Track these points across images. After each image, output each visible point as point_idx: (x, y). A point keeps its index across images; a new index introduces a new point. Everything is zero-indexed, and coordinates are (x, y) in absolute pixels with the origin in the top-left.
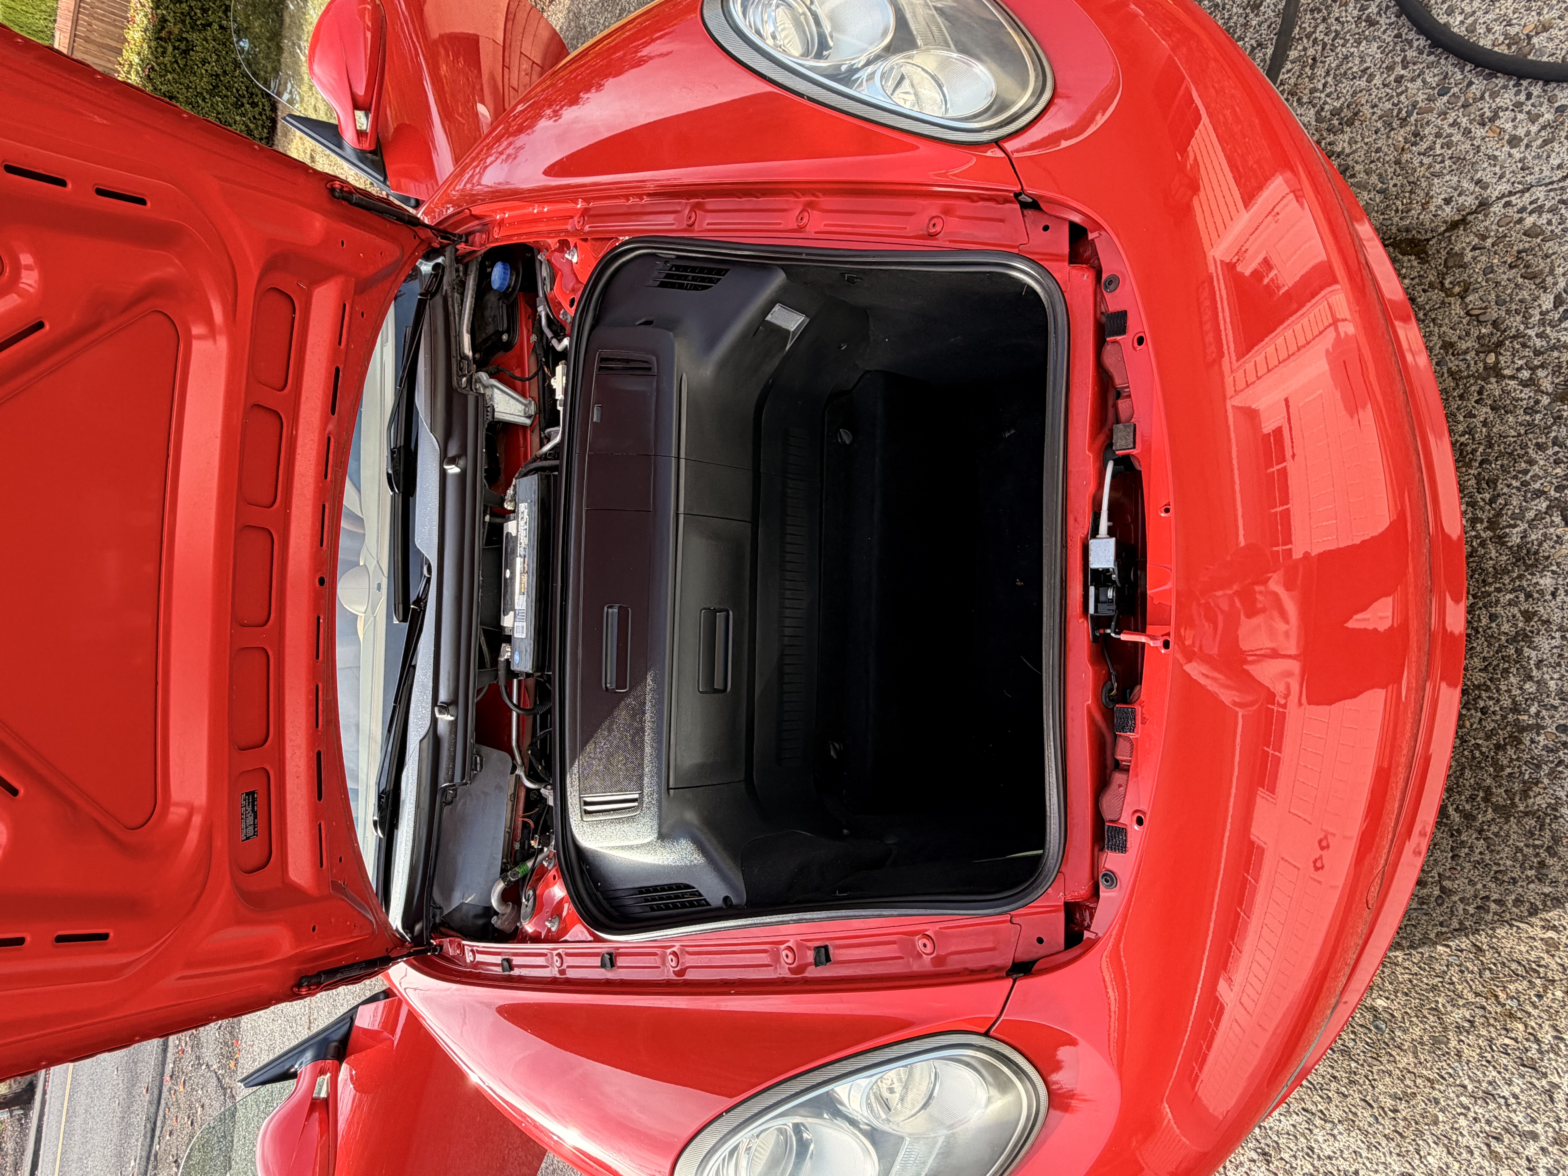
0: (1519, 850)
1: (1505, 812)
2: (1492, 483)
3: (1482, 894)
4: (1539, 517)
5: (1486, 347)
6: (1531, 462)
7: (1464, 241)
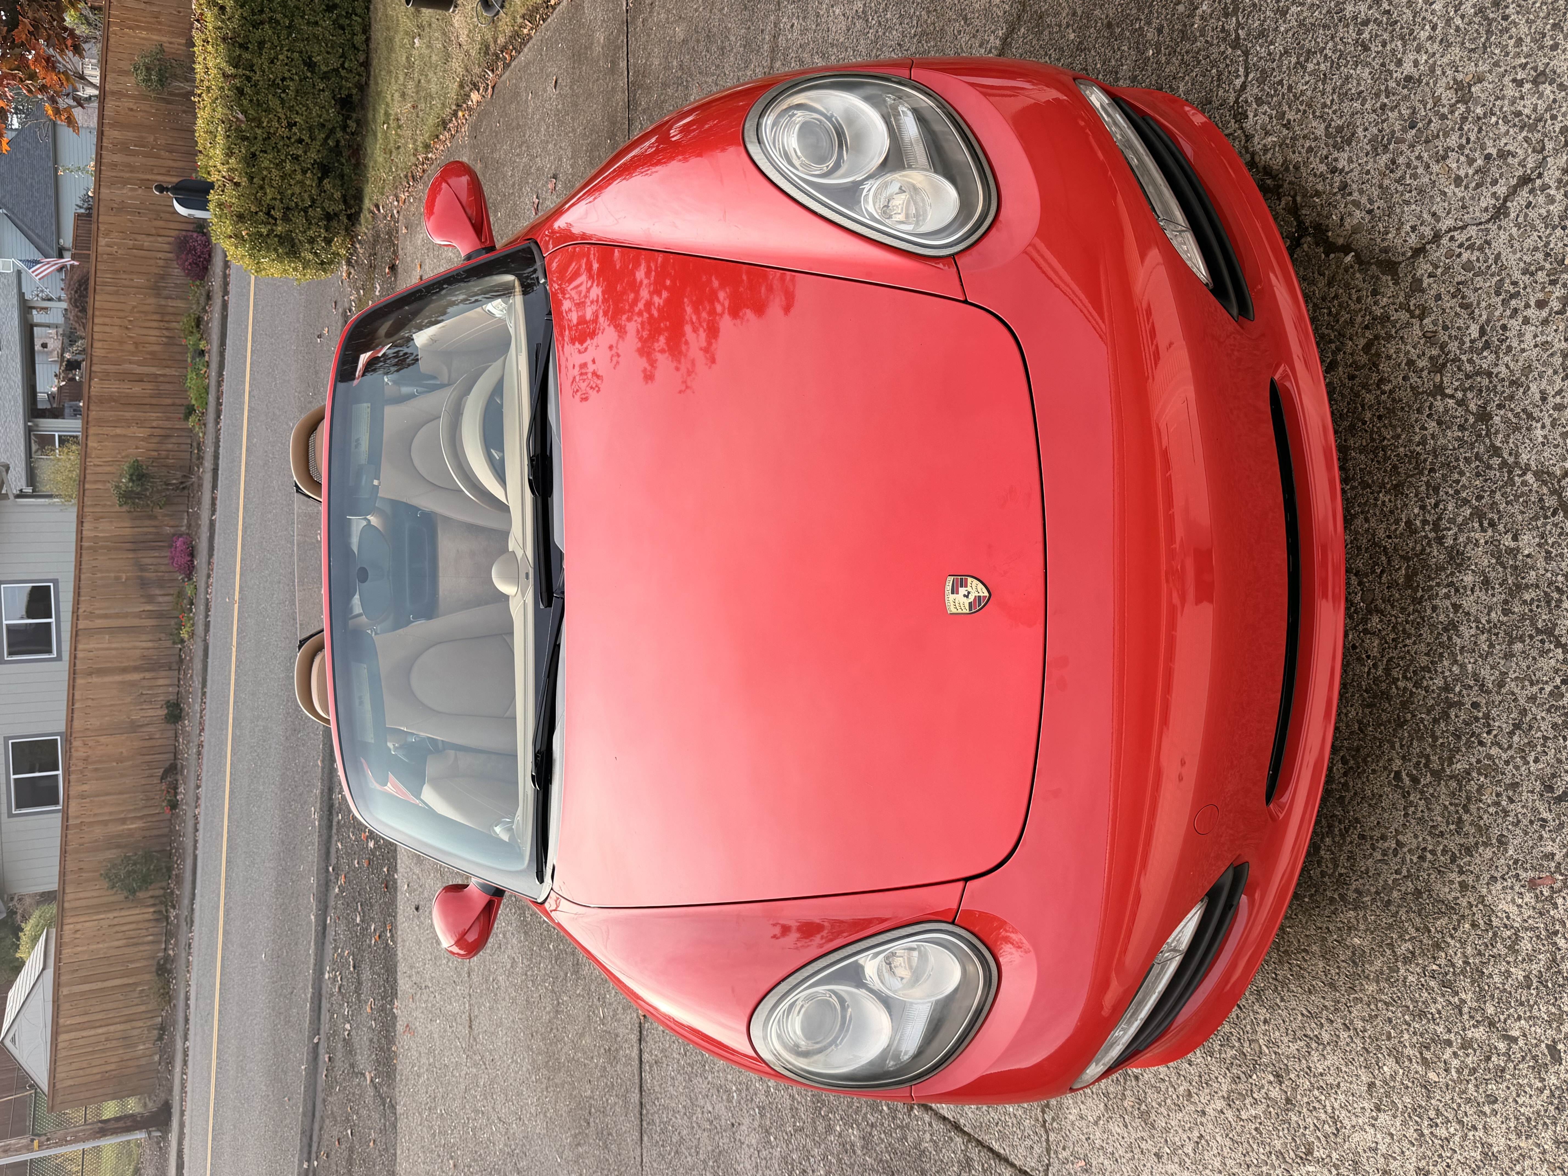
0: (1446, 807)
1: (1437, 775)
3: (1423, 846)
4: (1465, 522)
5: (1435, 367)
7: (1423, 268)
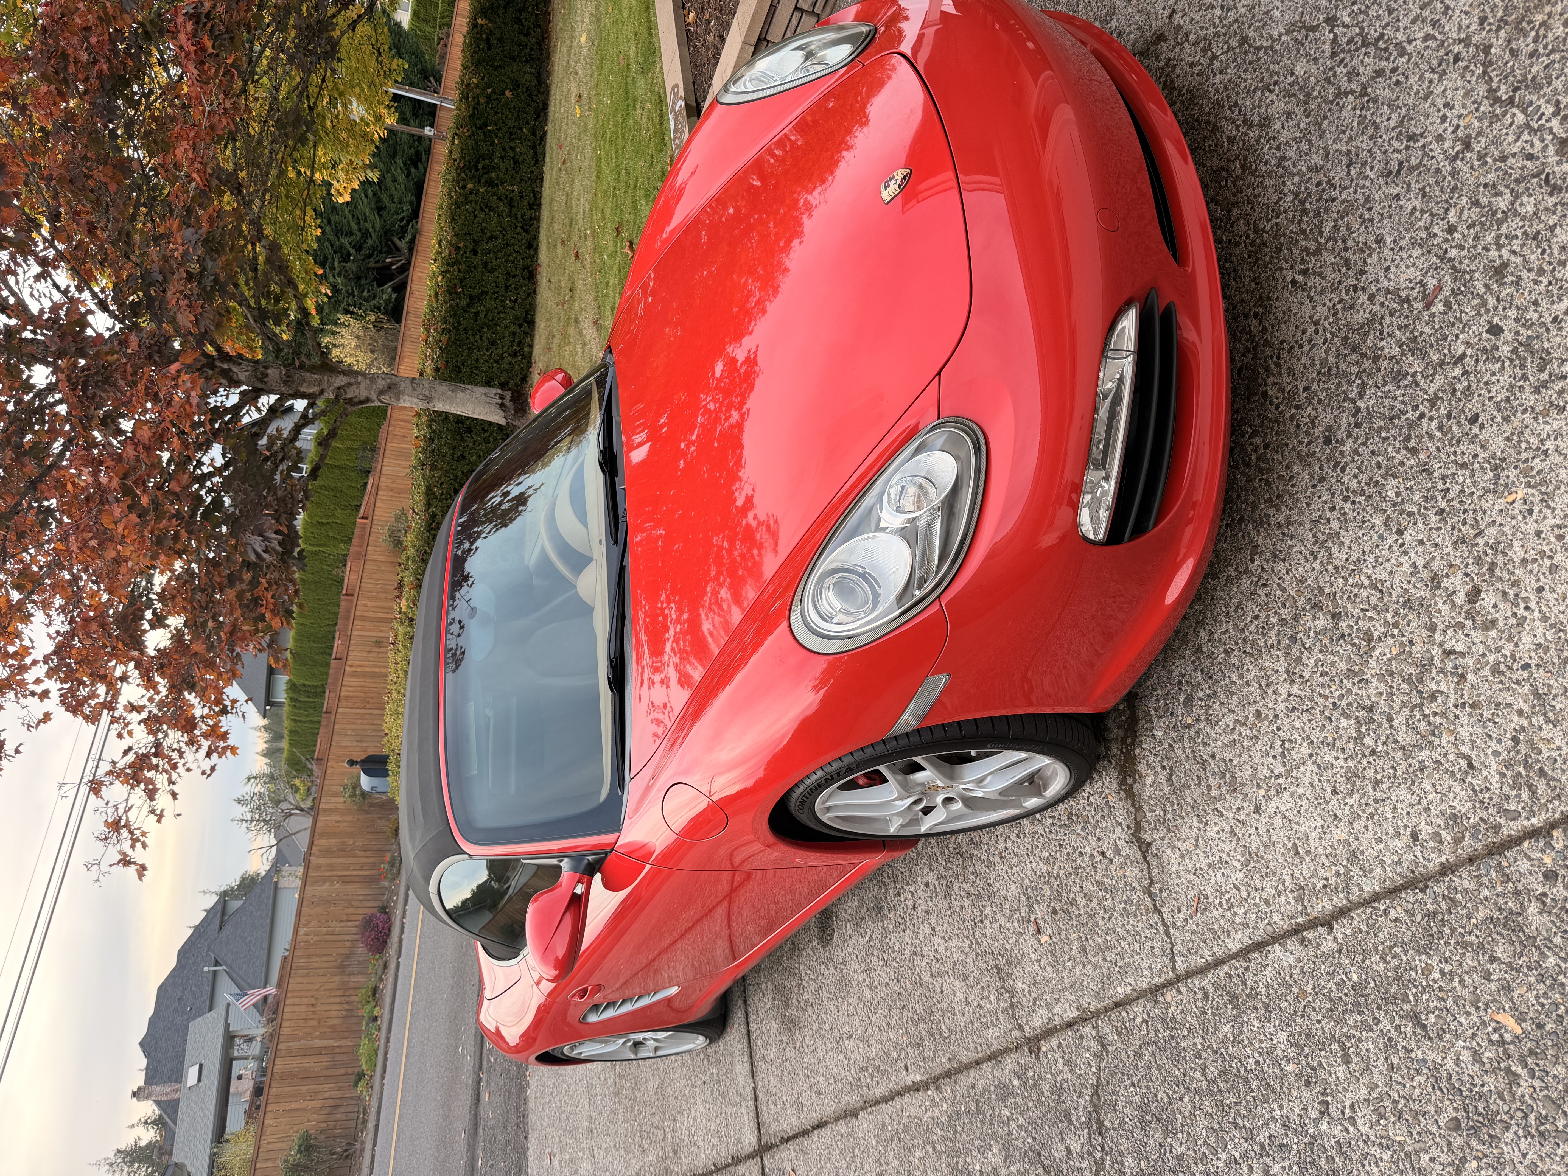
2: (1236, 104)
4: (1261, 100)
5: (1204, 51)
6: (1246, 80)
7: (1178, 18)
